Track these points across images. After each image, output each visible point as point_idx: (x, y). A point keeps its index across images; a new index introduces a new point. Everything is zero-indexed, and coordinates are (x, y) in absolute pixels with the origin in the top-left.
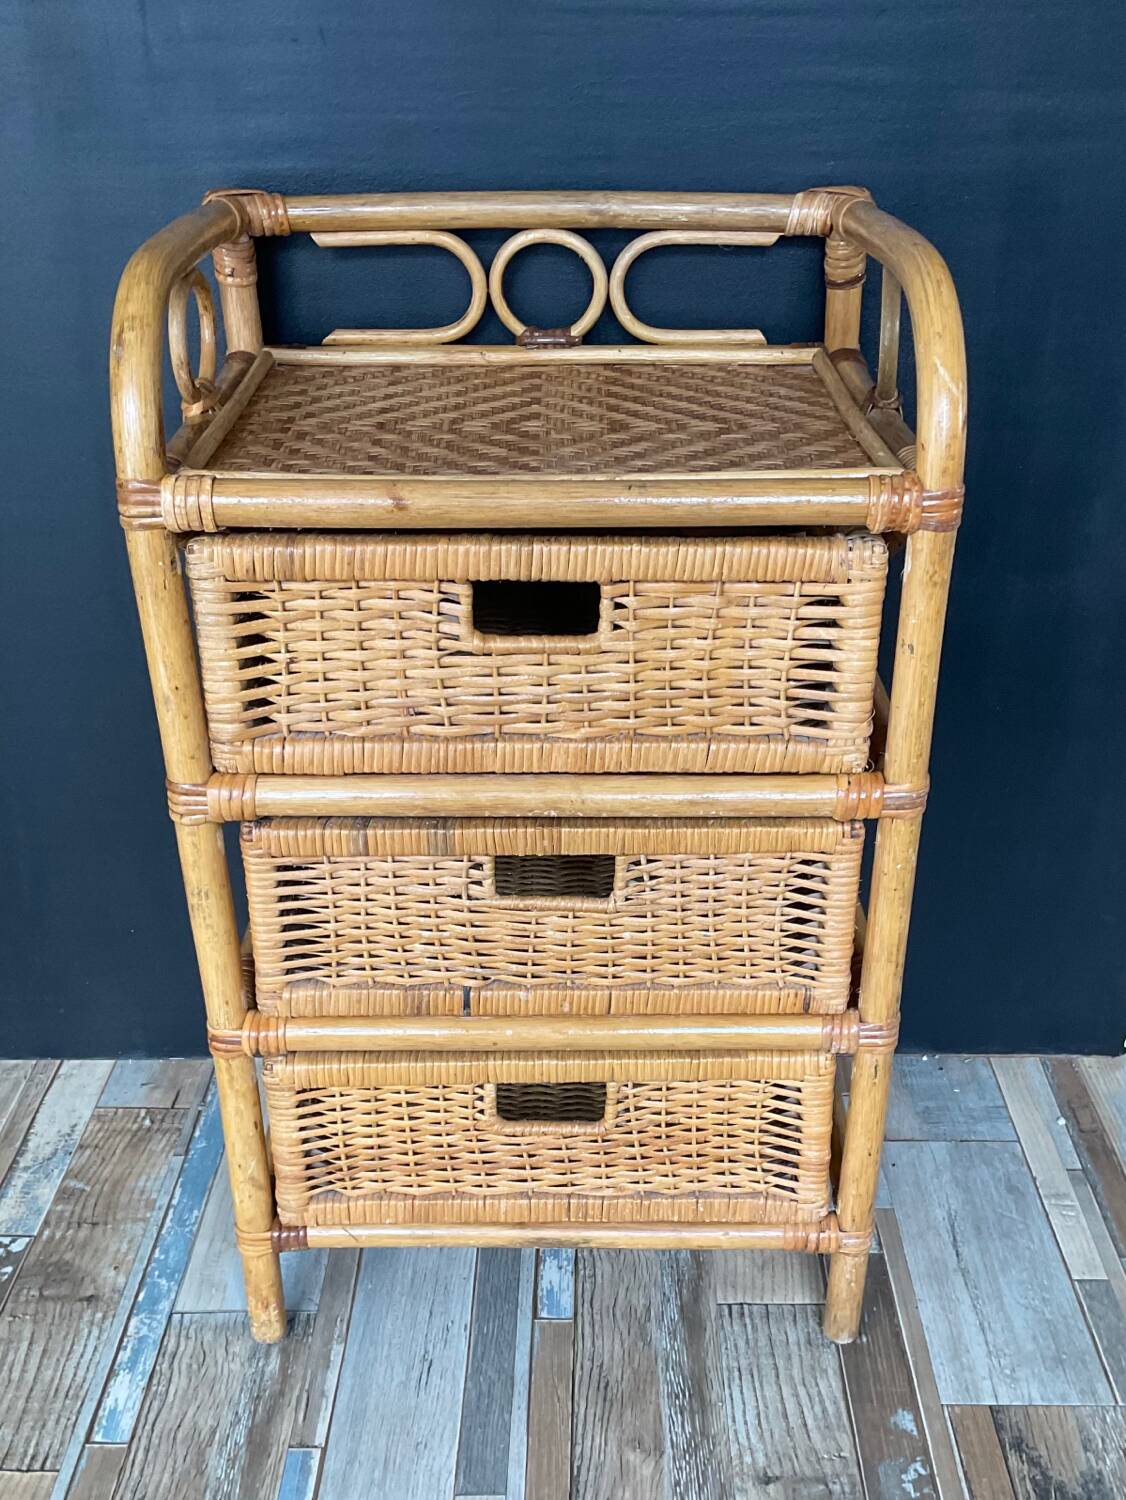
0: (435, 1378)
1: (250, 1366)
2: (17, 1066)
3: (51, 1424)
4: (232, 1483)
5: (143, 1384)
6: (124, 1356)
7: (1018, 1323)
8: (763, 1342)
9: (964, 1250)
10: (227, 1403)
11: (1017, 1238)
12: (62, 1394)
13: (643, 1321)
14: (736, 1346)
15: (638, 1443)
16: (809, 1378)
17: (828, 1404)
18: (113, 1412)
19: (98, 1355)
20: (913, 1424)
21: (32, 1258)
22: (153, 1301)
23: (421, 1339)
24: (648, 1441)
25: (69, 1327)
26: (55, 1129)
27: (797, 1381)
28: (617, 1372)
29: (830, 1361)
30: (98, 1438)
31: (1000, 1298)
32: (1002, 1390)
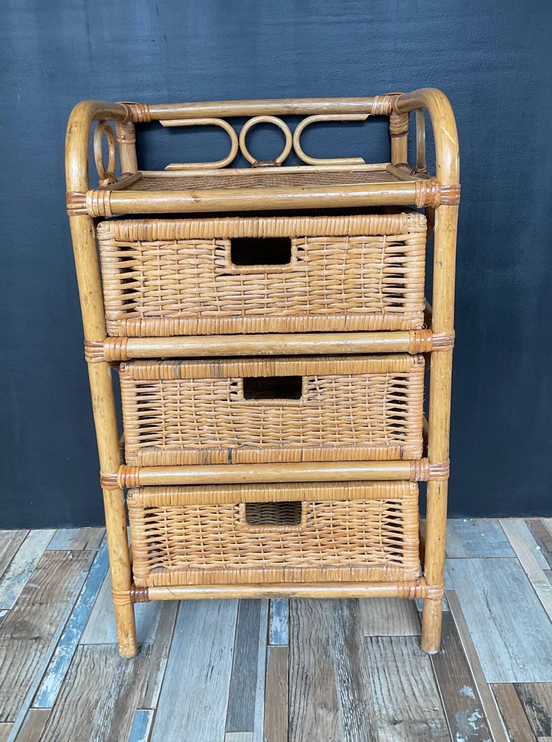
0: (215, 675)
1: (118, 670)
2: (8, 533)
3: (12, 699)
4: (106, 727)
5: (62, 679)
6: (52, 666)
7: (525, 644)
8: (389, 654)
9: (493, 609)
10: (105, 687)
11: (521, 602)
12: (19, 684)
13: (325, 645)
14: (375, 657)
15: (324, 705)
16: (415, 672)
17: (426, 684)
18: (45, 692)
19: (39, 665)
20: (472, 693)
21: (8, 620)
22: (69, 639)
23: (208, 656)
24: (330, 704)
25: (25, 652)
26: (24, 561)
27: (408, 673)
28: (312, 671)
29: (425, 663)
30: (36, 705)
31: (514, 631)
32: (519, 675)
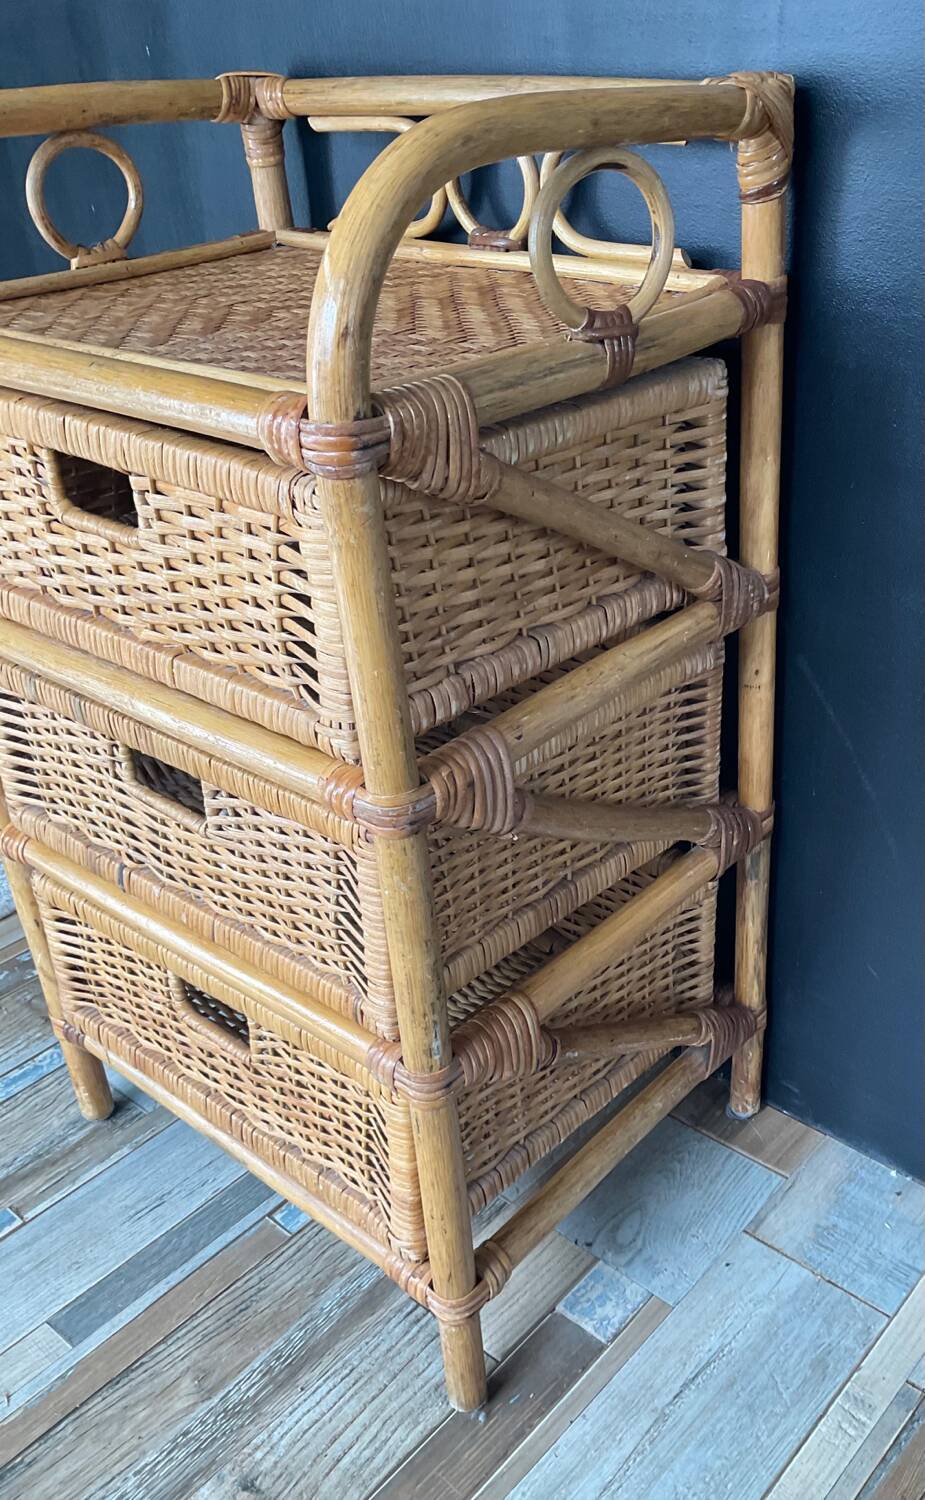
0: (148, 1218)
1: (64, 1129)
8: (406, 1354)
10: (22, 1146)
11: (760, 1419)
14: (376, 1347)
16: (396, 1420)
17: (380, 1456)
23: (178, 1180)
24: (208, 1384)
27: (383, 1414)
29: (433, 1417)
31: (663, 1468)
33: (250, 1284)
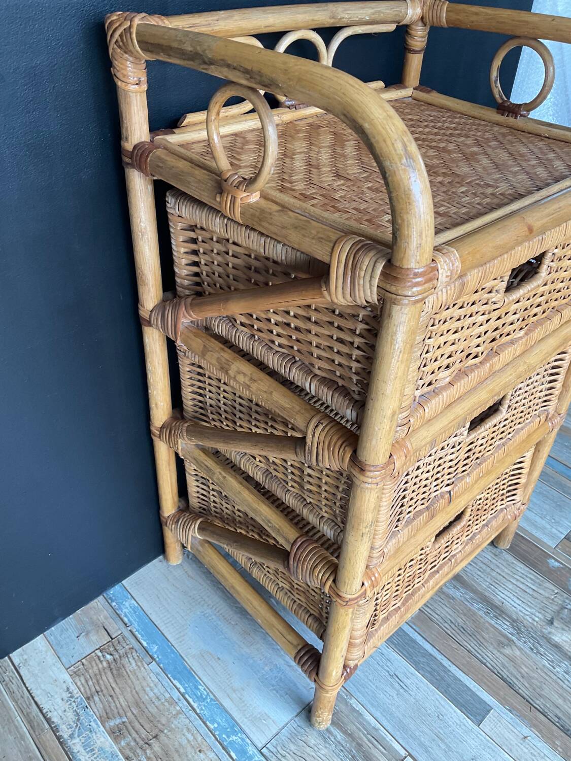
0: (405, 680)
17: (529, 576)
20: (557, 563)
22: (242, 753)
27: (511, 574)
29: (509, 557)
32: (560, 529)
33: (448, 627)
